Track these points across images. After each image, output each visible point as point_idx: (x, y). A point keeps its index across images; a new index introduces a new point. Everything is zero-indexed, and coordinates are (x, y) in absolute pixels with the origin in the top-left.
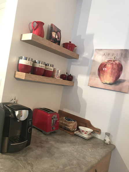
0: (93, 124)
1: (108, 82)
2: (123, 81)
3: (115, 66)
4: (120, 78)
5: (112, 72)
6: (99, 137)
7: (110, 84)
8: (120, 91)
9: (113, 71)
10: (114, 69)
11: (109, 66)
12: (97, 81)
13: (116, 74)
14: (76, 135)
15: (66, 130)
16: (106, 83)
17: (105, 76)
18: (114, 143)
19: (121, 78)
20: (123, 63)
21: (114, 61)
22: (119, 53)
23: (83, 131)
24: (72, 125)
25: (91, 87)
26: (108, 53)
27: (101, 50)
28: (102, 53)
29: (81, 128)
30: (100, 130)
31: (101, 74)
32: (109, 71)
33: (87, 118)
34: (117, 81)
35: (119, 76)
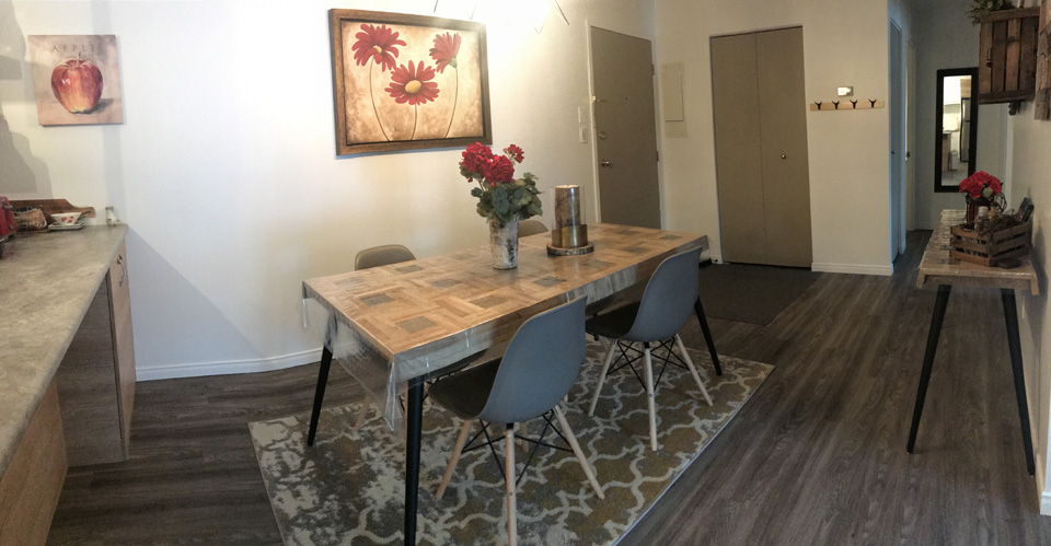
0: (73, 203)
1: (82, 109)
2: (110, 101)
3: (85, 74)
4: (102, 97)
5: (83, 86)
6: (93, 221)
7: (86, 112)
8: (109, 122)
9: (86, 84)
10: (86, 79)
11: (73, 73)
12: (58, 111)
13: (92, 90)
14: (52, 231)
15: (28, 231)
16: (77, 112)
17: (71, 97)
18: (123, 221)
19: (105, 95)
20: (100, 65)
21: (81, 62)
22: (86, 43)
23: (63, 219)
24: (35, 217)
25: (45, 126)
26: (61, 44)
27: (44, 36)
28: (47, 44)
29: (57, 216)
30: (92, 208)
31: (63, 95)
32: (77, 84)
33: (56, 196)
34: (98, 105)
35: (99, 94)
